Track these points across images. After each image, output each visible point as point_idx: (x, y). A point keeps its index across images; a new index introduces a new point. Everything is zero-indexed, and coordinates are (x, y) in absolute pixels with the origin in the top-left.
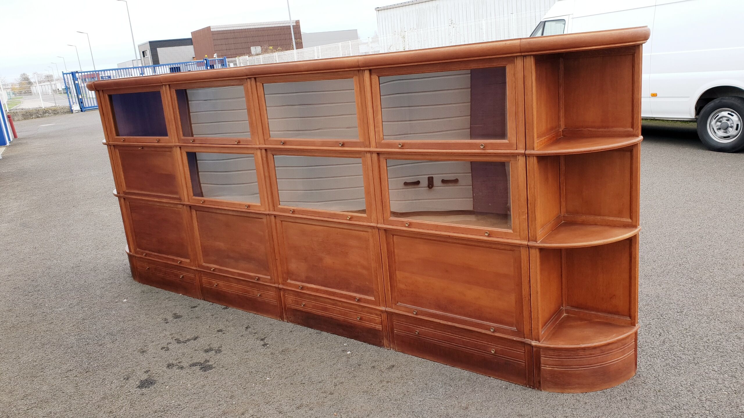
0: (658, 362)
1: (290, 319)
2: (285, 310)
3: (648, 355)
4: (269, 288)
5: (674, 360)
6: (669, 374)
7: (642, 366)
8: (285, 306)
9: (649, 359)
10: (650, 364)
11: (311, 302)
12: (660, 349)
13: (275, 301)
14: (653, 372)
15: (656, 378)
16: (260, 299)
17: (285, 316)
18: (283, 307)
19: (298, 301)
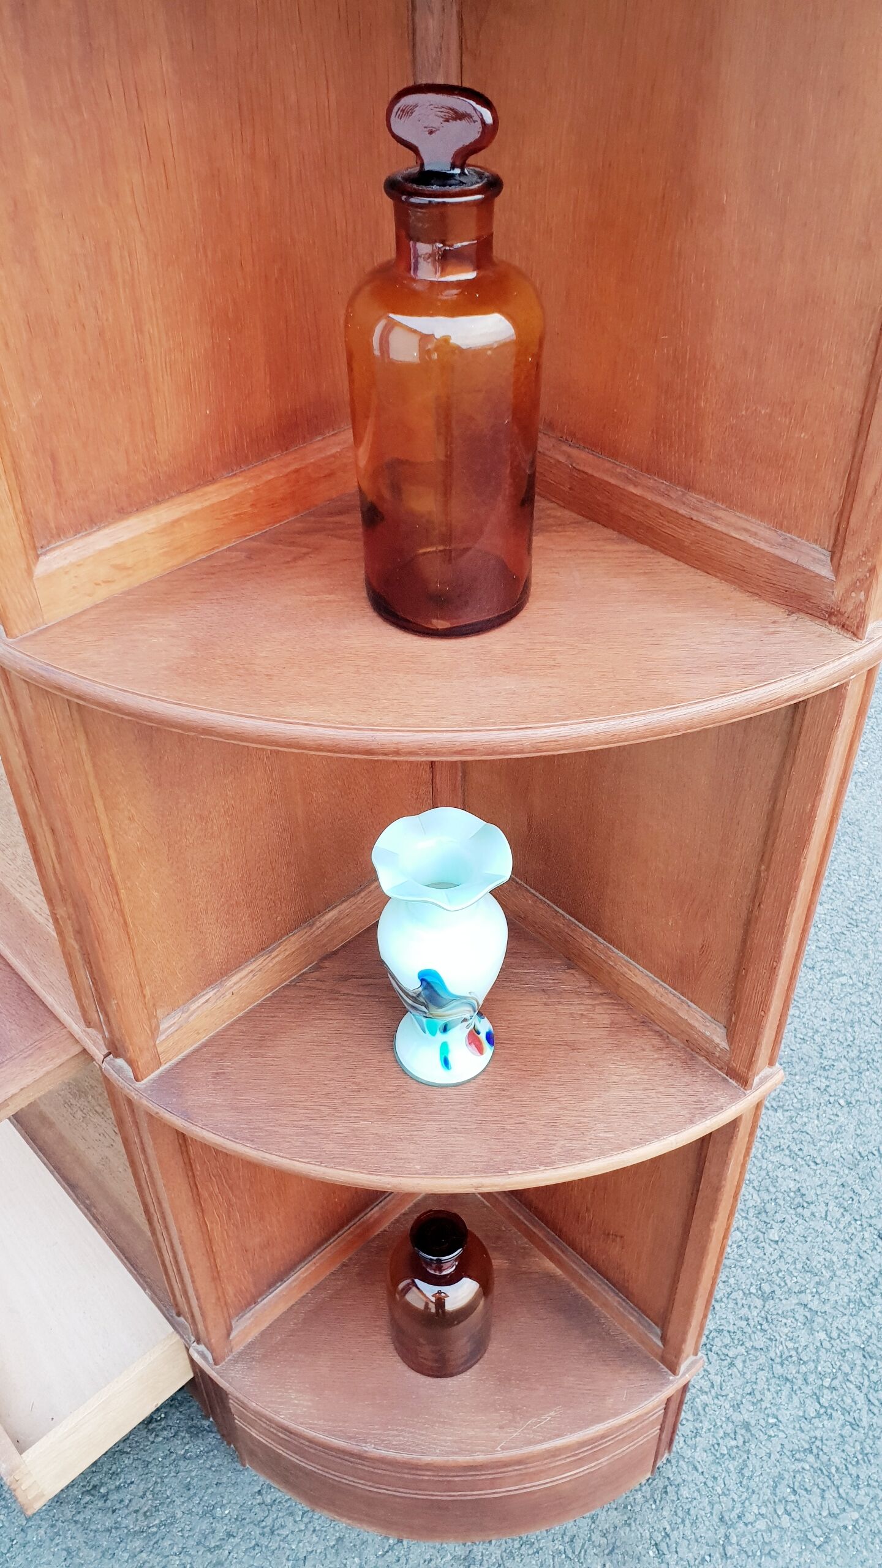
0: (785, 1415)
3: (772, 1354)
5: (855, 1425)
6: (785, 1521)
7: (706, 1425)
9: (762, 1385)
10: (746, 1426)
12: (835, 1334)
14: (732, 1484)
15: (722, 1530)
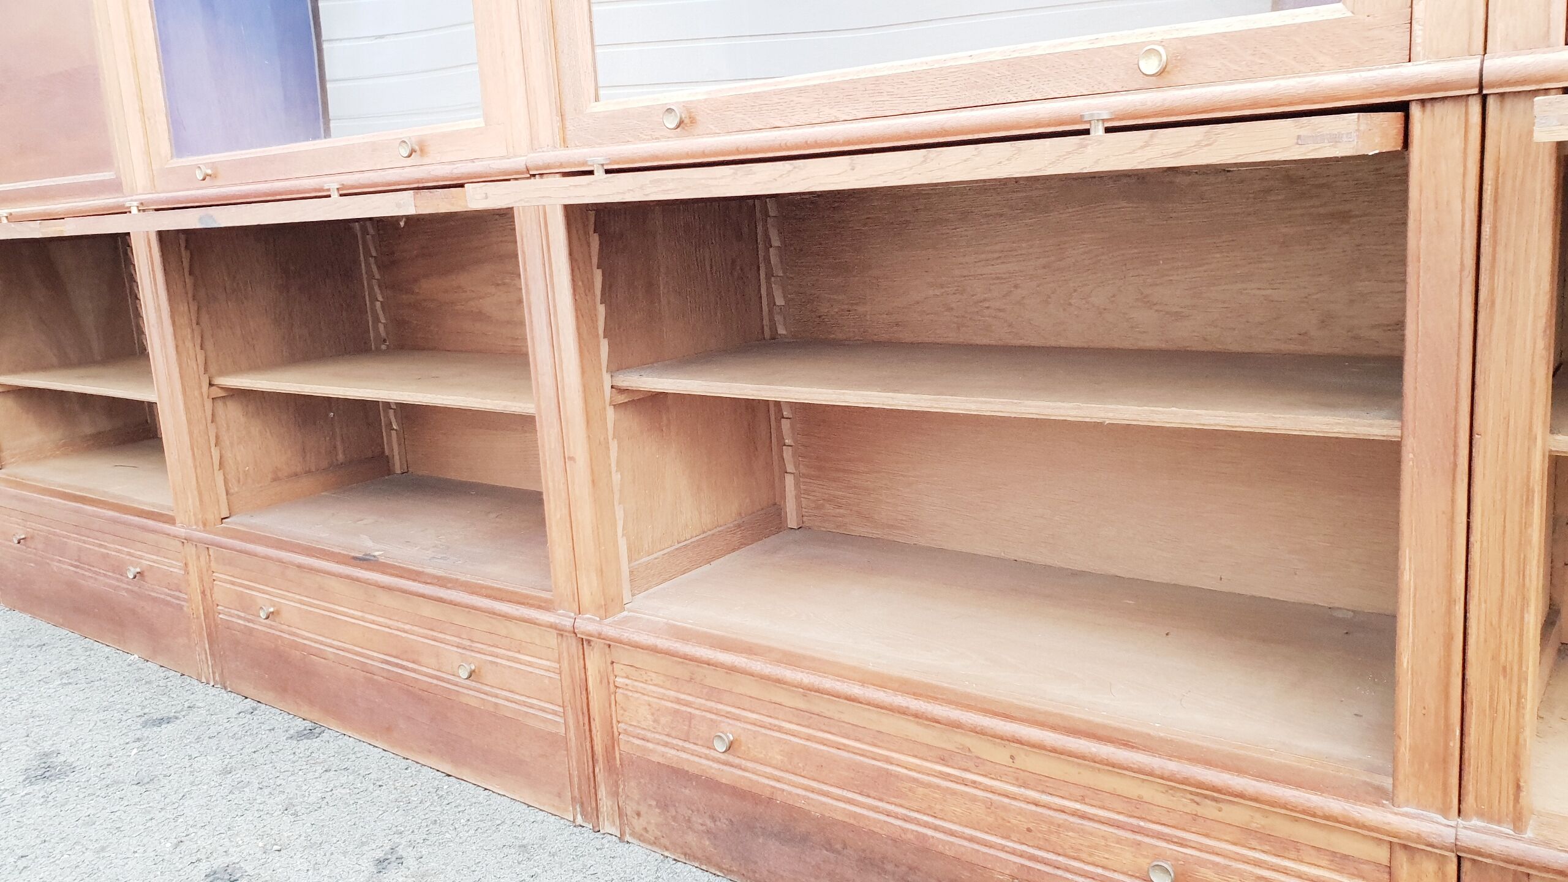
1: (638, 824)
2: (611, 768)
4: (519, 632)
8: (612, 741)
11: (780, 730)
13: (555, 713)
16: (471, 697)
17: (606, 803)
18: (599, 749)
19: (691, 717)
